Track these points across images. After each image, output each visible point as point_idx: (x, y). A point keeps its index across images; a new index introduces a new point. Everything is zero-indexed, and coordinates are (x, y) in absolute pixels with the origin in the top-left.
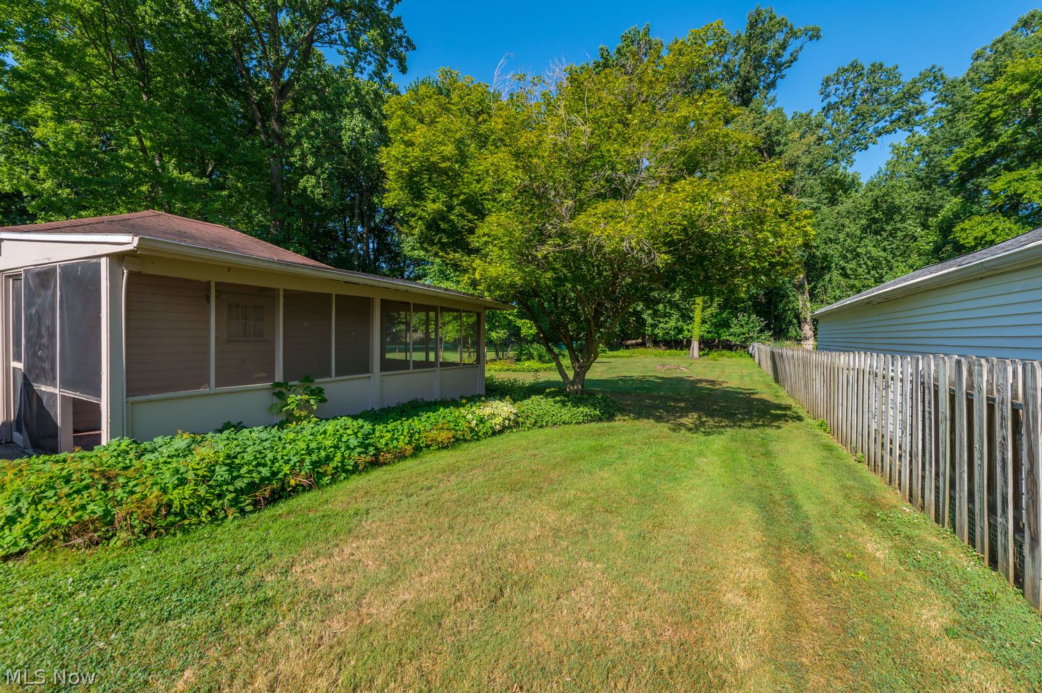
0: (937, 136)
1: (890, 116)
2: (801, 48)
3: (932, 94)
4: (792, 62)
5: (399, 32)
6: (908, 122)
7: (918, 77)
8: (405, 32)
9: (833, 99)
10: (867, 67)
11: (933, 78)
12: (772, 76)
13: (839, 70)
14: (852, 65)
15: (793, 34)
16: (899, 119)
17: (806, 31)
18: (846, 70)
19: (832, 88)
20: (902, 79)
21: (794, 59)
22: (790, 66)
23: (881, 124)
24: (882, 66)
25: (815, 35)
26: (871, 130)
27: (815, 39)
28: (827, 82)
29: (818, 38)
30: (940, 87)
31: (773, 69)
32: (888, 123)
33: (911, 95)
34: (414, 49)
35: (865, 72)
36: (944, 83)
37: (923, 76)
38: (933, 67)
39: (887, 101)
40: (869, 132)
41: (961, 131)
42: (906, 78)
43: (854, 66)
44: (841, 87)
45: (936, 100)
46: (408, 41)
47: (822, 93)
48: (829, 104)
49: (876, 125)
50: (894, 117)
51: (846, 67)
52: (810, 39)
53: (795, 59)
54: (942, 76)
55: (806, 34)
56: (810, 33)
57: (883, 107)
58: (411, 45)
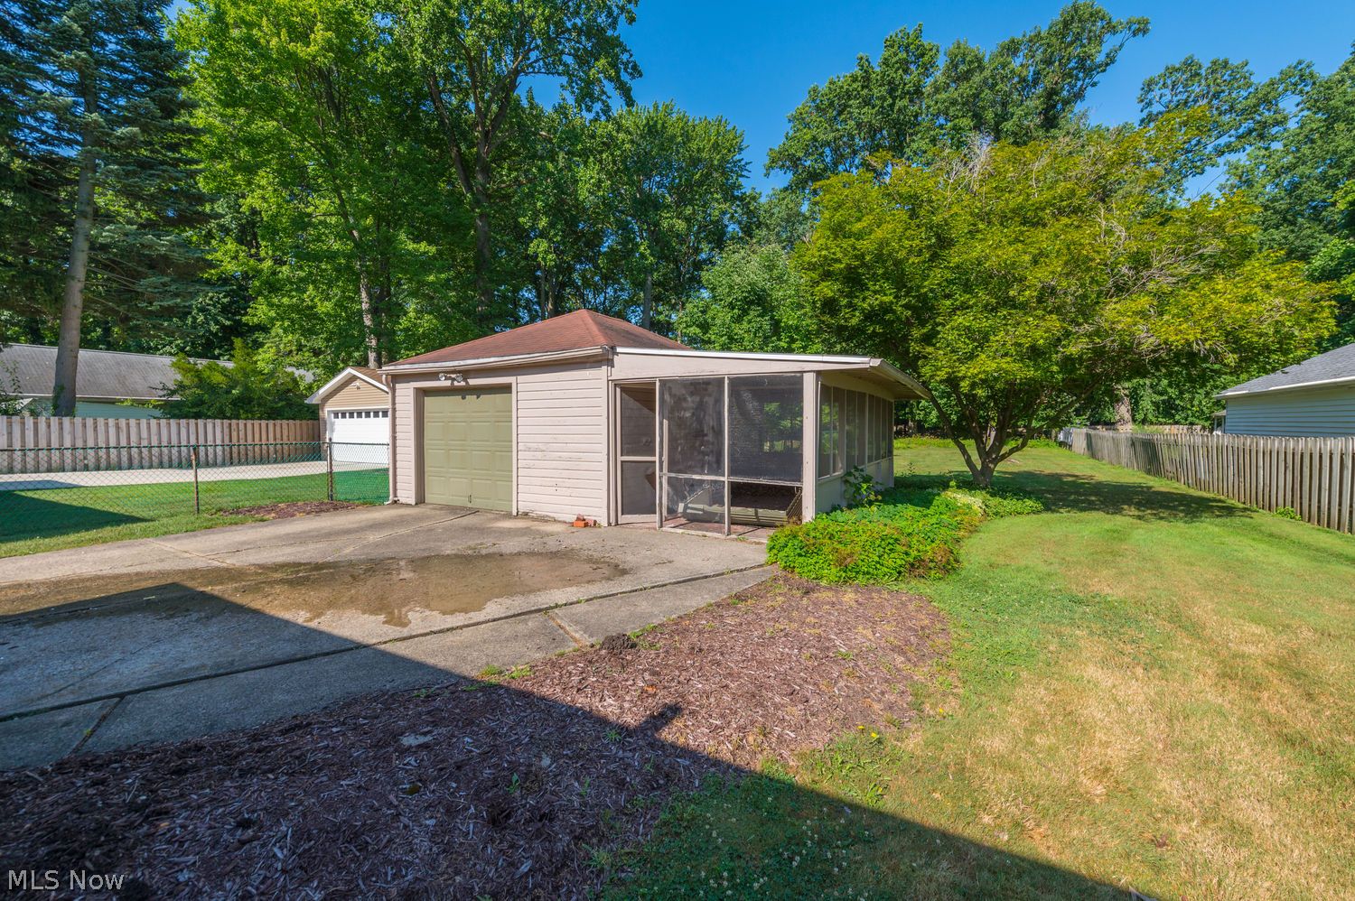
0: (1304, 155)
1: (1236, 129)
2: (1121, 46)
3: (1298, 99)
4: (1107, 65)
5: (625, 57)
6: (1261, 137)
7: (1278, 77)
8: (631, 56)
9: (1156, 108)
10: (1206, 64)
11: (1300, 77)
12: (1079, 83)
13: (1167, 68)
14: (1185, 63)
15: (1113, 29)
16: (1250, 132)
17: (1130, 23)
18: (1177, 70)
19: (1156, 93)
20: (1253, 79)
21: (1111, 59)
22: (1104, 71)
23: (1224, 140)
24: (1226, 63)
25: (1141, 29)
26: (1210, 148)
27: (1141, 35)
28: (1149, 87)
29: (1145, 33)
30: (1308, 89)
31: (1081, 75)
32: (1233, 139)
33: (1267, 101)
34: (641, 76)
35: (1203, 72)
36: (1314, 83)
37: (1285, 76)
38: (1300, 63)
39: (1232, 109)
40: (1207, 151)
41: (1341, 148)
42: (1260, 78)
43: (1189, 63)
44: (1167, 92)
45: (1300, 106)
46: (635, 67)
47: (1142, 101)
48: (1150, 114)
49: (1217, 142)
50: (1241, 131)
51: (1177, 66)
52: (1134, 35)
53: (1113, 61)
54: (1312, 75)
55: (1130, 28)
56: (1134, 27)
57: (1226, 118)
58: (636, 71)
